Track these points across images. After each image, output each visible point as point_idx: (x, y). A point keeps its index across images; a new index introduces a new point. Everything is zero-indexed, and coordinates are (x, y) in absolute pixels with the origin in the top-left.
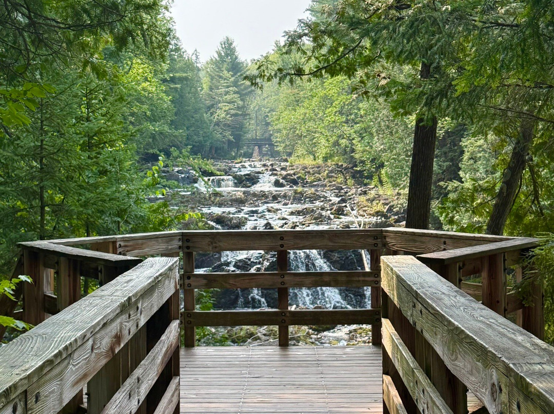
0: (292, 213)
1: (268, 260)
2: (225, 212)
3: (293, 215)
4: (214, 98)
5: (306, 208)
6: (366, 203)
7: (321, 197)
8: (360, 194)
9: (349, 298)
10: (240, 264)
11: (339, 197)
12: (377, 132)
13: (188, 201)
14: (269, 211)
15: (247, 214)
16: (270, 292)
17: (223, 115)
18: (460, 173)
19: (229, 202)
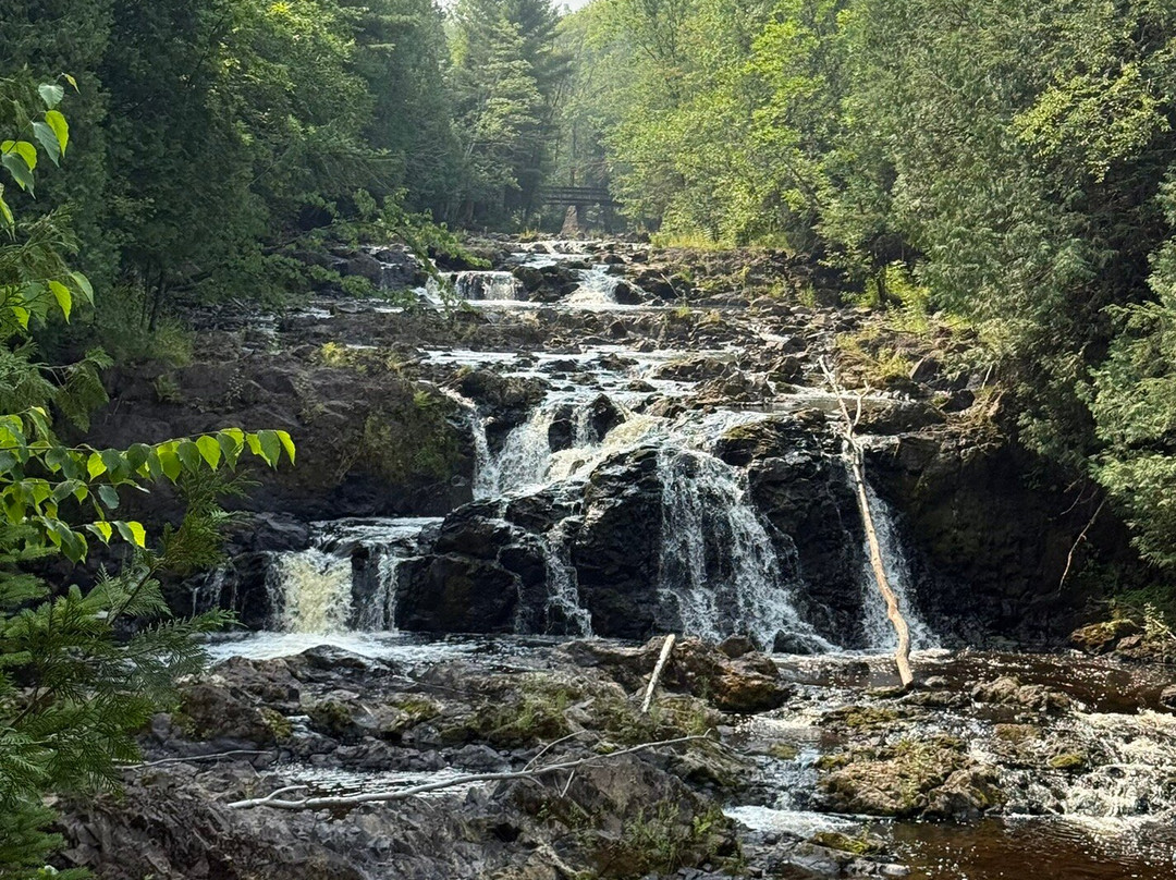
0: (665, 374)
1: (600, 503)
2: (489, 364)
3: (669, 378)
4: (477, 86)
5: (702, 362)
6: (857, 351)
7: (737, 333)
8: (839, 329)
9: (819, 615)
10: (524, 511)
11: (782, 334)
12: (905, 162)
13: (392, 331)
14: (604, 364)
15: (545, 371)
16: (603, 591)
17: (495, 126)
18: (1149, 281)
19: (499, 338)
